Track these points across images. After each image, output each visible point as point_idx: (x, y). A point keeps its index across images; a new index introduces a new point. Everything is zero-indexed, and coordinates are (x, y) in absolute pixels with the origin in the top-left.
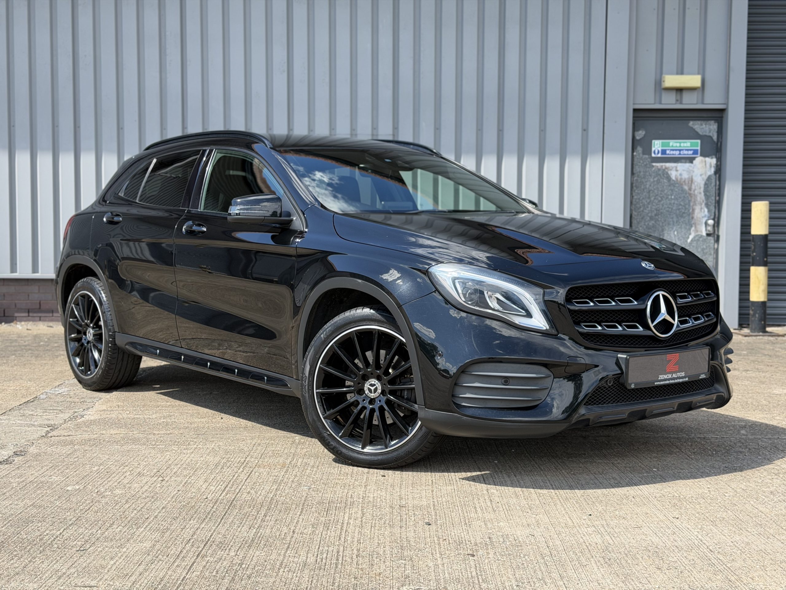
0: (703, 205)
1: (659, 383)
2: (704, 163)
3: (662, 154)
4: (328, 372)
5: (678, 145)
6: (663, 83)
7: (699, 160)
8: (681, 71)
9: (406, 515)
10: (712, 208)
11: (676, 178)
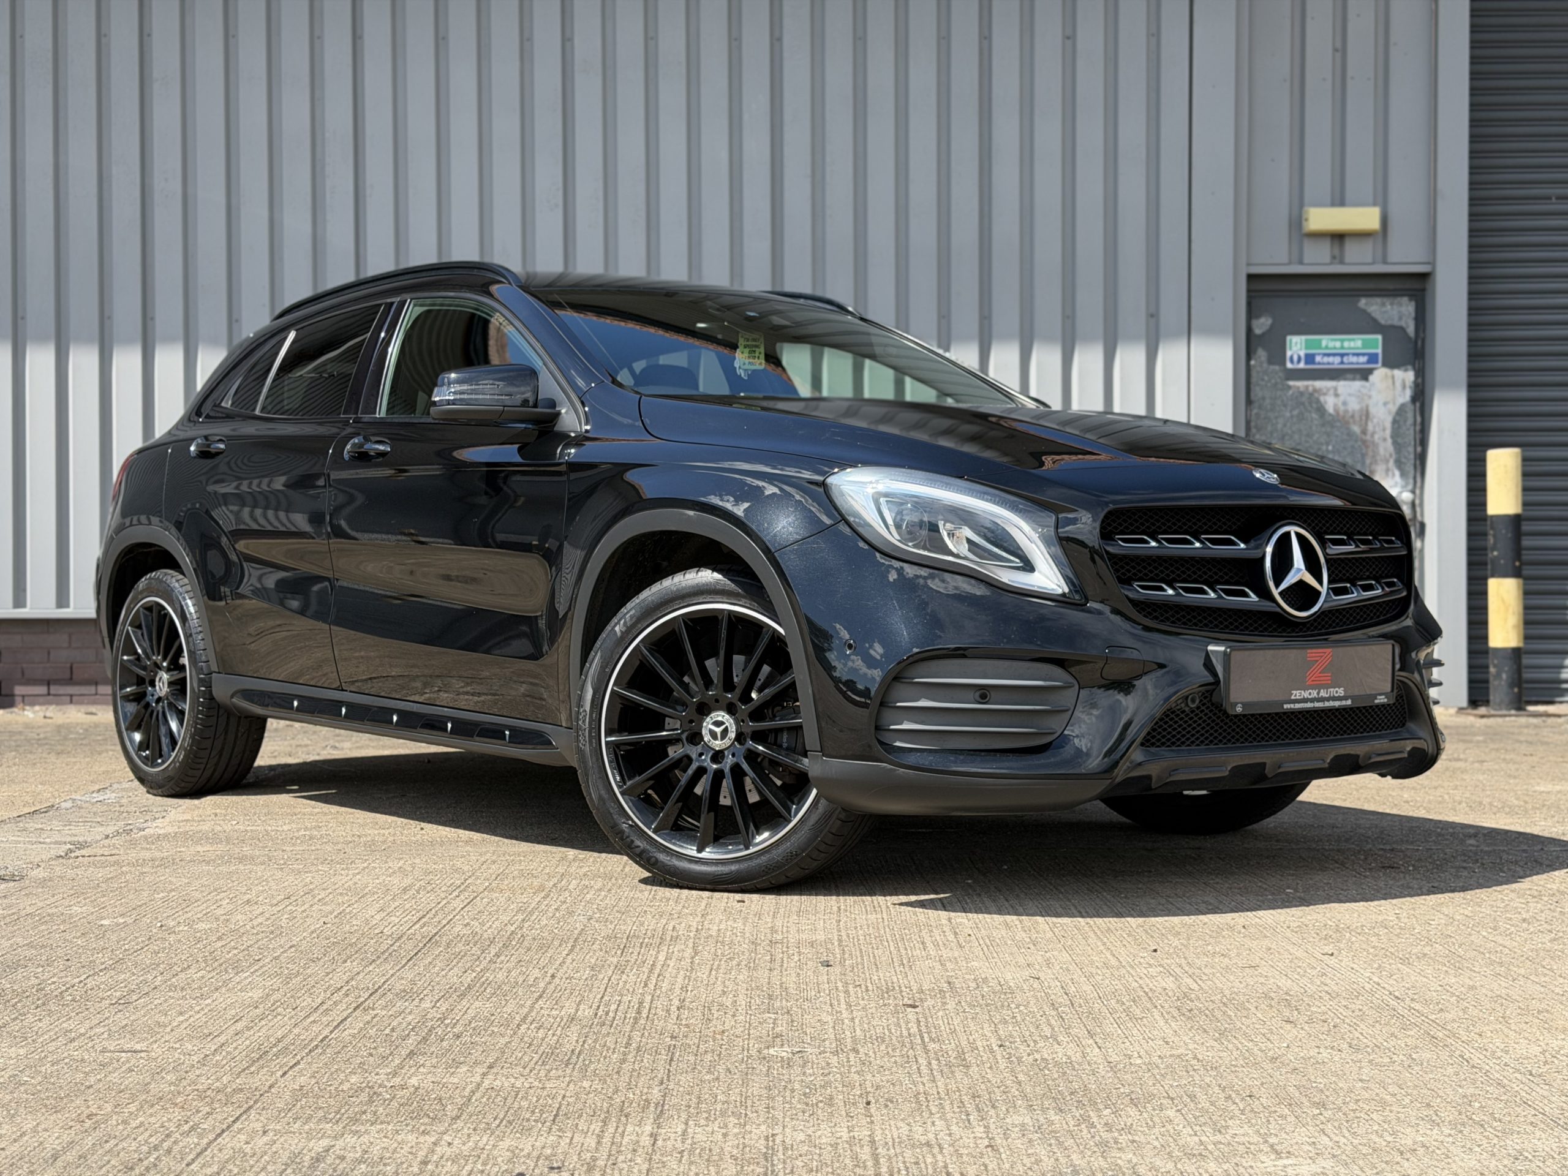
0: (1391, 463)
1: (1292, 706)
2: (1390, 381)
3: (1306, 363)
4: (627, 699)
5: (1338, 344)
6: (1304, 223)
7: (1380, 374)
8: (1339, 200)
9: (783, 953)
10: (1409, 468)
11: (1336, 410)
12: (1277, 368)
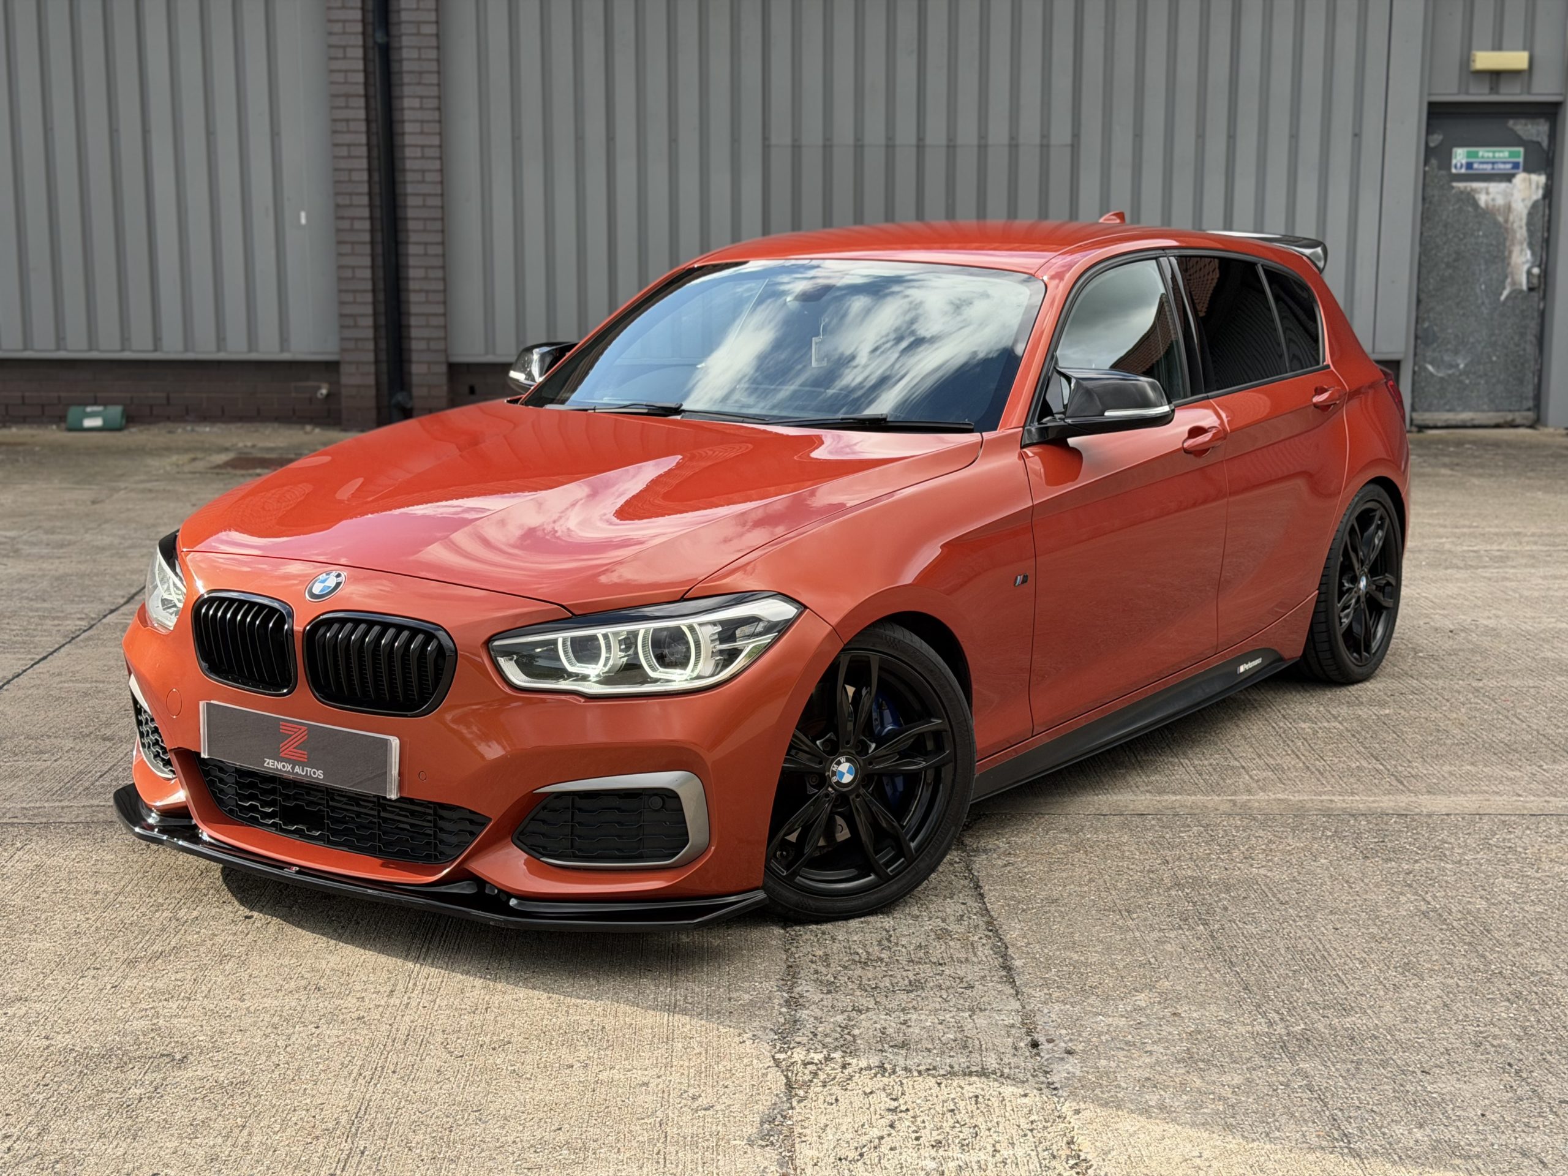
0: (1525, 245)
2: (1527, 184)
3: (1467, 169)
5: (1491, 155)
6: (1472, 64)
7: (1521, 178)
8: (1498, 47)
10: (1538, 249)
11: (1486, 203)
12: (1443, 172)
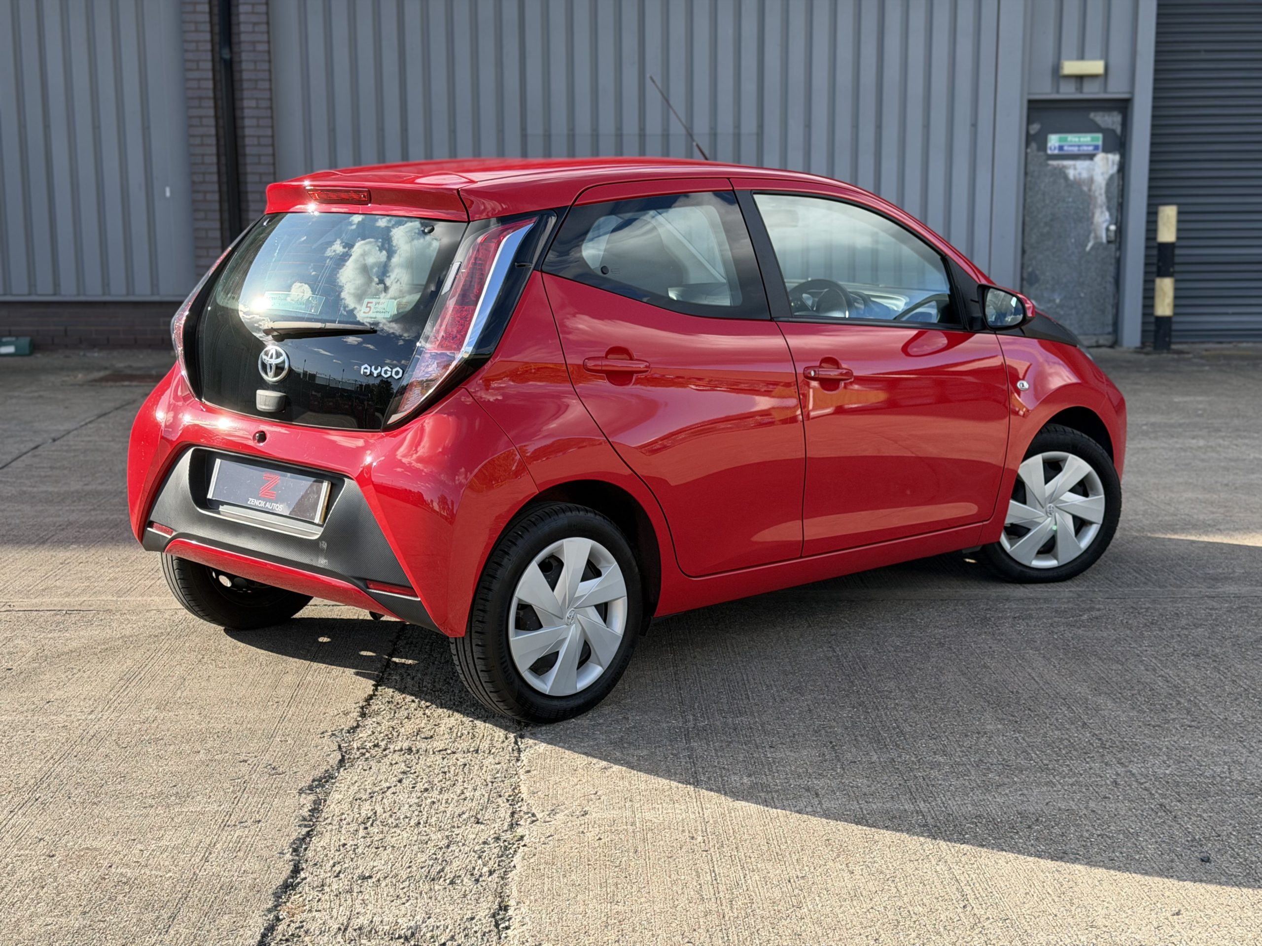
0: (1104, 208)
2: (1106, 161)
3: (1059, 150)
5: (1077, 139)
6: (1061, 70)
7: (1100, 157)
8: (1082, 57)
10: (1114, 212)
11: (1074, 176)
12: (1041, 153)
